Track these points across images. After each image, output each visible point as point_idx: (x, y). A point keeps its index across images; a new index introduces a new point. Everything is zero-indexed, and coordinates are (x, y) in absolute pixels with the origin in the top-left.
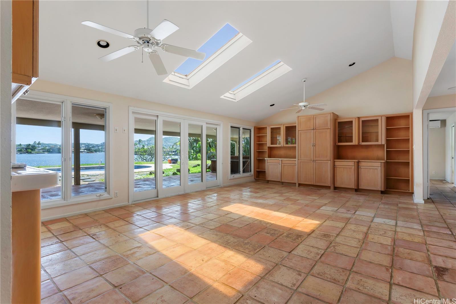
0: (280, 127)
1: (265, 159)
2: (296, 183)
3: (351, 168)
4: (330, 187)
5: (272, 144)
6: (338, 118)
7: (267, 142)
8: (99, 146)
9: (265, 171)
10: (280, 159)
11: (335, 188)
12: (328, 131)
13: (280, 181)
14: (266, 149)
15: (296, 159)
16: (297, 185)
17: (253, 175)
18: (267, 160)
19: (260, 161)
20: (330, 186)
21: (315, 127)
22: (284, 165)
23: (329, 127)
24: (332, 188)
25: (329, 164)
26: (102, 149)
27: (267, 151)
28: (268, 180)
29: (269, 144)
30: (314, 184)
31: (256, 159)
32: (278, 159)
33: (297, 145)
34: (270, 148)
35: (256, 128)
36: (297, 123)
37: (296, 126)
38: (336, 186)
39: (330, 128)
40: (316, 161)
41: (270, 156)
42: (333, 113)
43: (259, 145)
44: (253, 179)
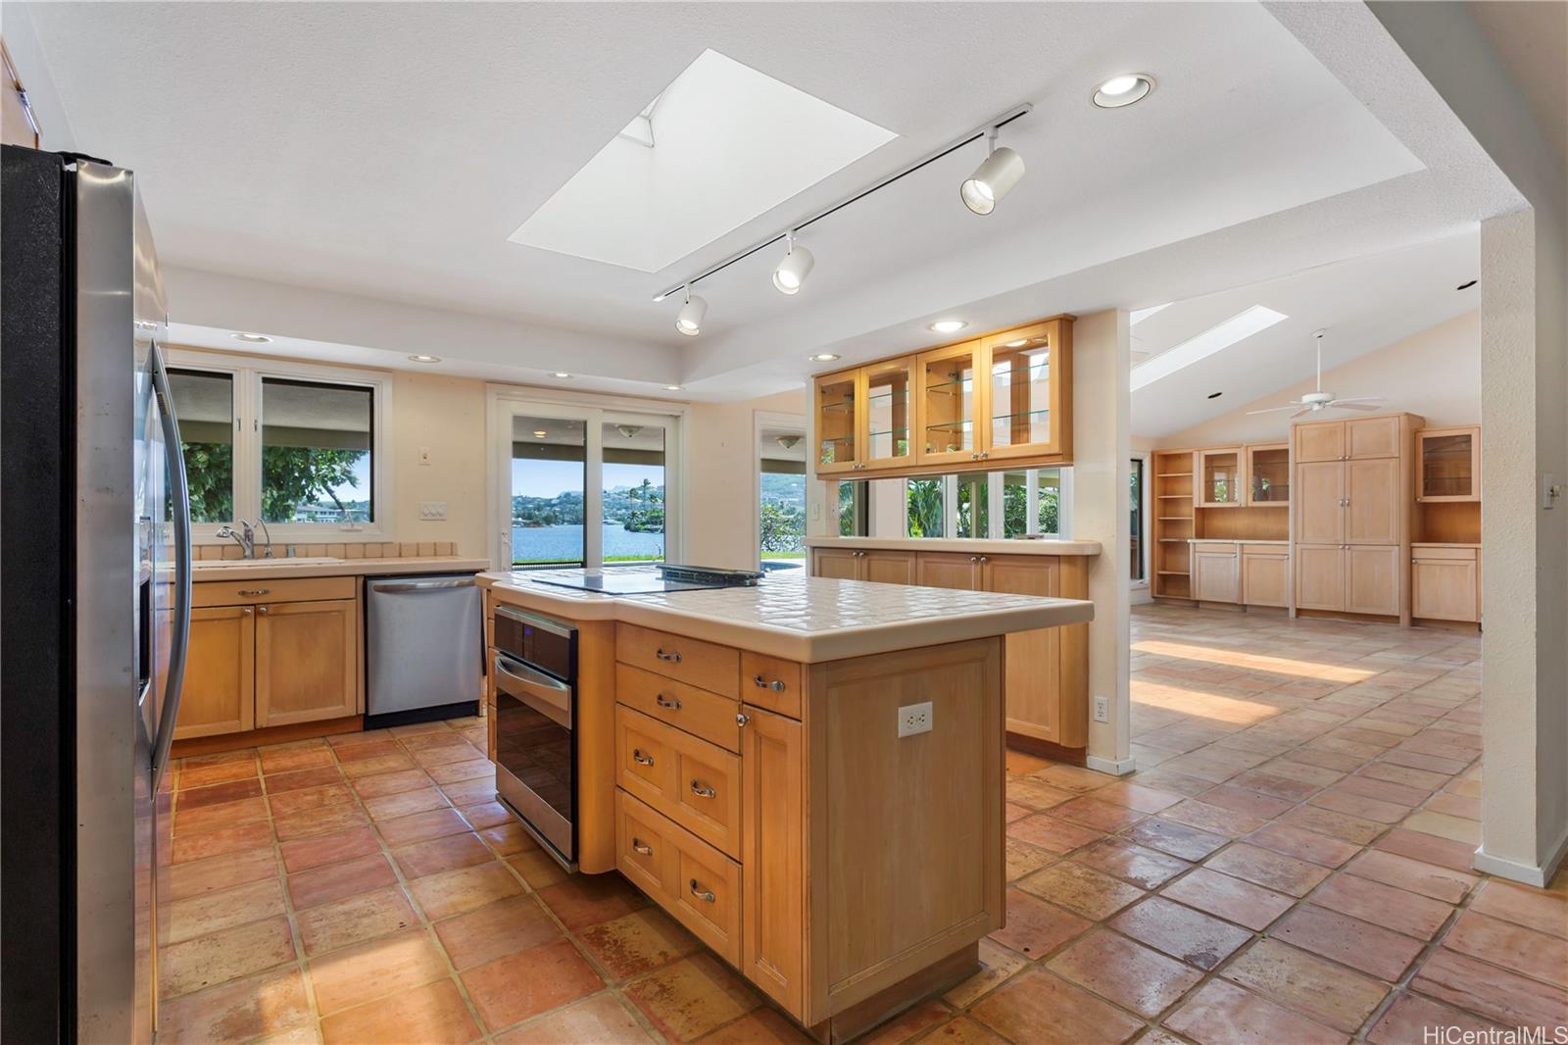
0: (1236, 454)
1: (1189, 541)
2: (1288, 609)
3: (1467, 566)
4: (1398, 618)
5: (1206, 501)
6: (1424, 426)
7: (1191, 494)
8: (555, 505)
9: (1188, 576)
10: (1235, 541)
11: (1416, 622)
12: (1393, 463)
13: (1235, 602)
14: (1188, 514)
15: (1290, 542)
16: (1292, 613)
17: (1150, 586)
18: (1195, 544)
19: (1170, 548)
20: (1397, 614)
21: (1348, 453)
22: (1248, 559)
23: (1394, 451)
24: (1405, 621)
25: (1395, 558)
26: (561, 513)
27: (1193, 518)
28: (1197, 598)
29: (1199, 500)
30: (1347, 611)
31: (1158, 542)
32: (1231, 541)
33: (1290, 503)
34: (1201, 511)
35: (1156, 458)
36: (1291, 441)
37: (1287, 451)
38: (1416, 615)
39: (1397, 455)
40: (1353, 547)
41: (1200, 535)
42: (1407, 414)
43: (1167, 503)
44: (1147, 596)
